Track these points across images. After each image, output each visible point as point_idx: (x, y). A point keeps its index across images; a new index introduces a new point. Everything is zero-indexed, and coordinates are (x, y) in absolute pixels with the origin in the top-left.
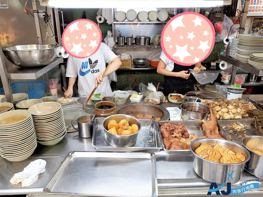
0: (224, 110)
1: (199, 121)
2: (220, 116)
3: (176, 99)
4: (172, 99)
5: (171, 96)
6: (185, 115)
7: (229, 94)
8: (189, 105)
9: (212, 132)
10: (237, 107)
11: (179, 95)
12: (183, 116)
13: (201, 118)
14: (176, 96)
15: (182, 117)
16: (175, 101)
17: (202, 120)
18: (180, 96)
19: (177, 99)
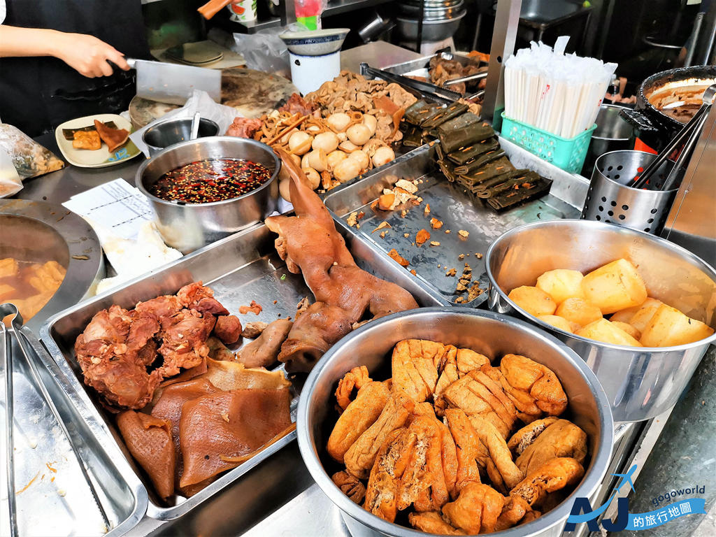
0: (324, 141)
1: (252, 229)
2: (320, 173)
3: (98, 144)
4: (81, 149)
5: (69, 134)
6: (177, 222)
7: (297, 62)
8: (176, 162)
9: (332, 270)
10: (358, 113)
11: (104, 118)
12: (167, 228)
13: (257, 215)
14: (92, 128)
15: (163, 234)
16: (99, 157)
17: (262, 220)
18: (111, 125)
19: (102, 142)
